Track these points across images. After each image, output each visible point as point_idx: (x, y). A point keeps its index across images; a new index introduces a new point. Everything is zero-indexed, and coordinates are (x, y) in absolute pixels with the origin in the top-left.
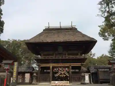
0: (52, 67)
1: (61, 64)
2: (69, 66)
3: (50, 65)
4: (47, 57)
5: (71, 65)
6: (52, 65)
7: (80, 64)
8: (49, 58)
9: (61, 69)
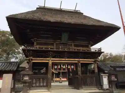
0: (52, 63)
1: (66, 59)
2: (77, 62)
3: (49, 60)
4: (44, 47)
5: (81, 61)
6: (52, 60)
7: (93, 60)
8: (48, 48)
9: (64, 67)
